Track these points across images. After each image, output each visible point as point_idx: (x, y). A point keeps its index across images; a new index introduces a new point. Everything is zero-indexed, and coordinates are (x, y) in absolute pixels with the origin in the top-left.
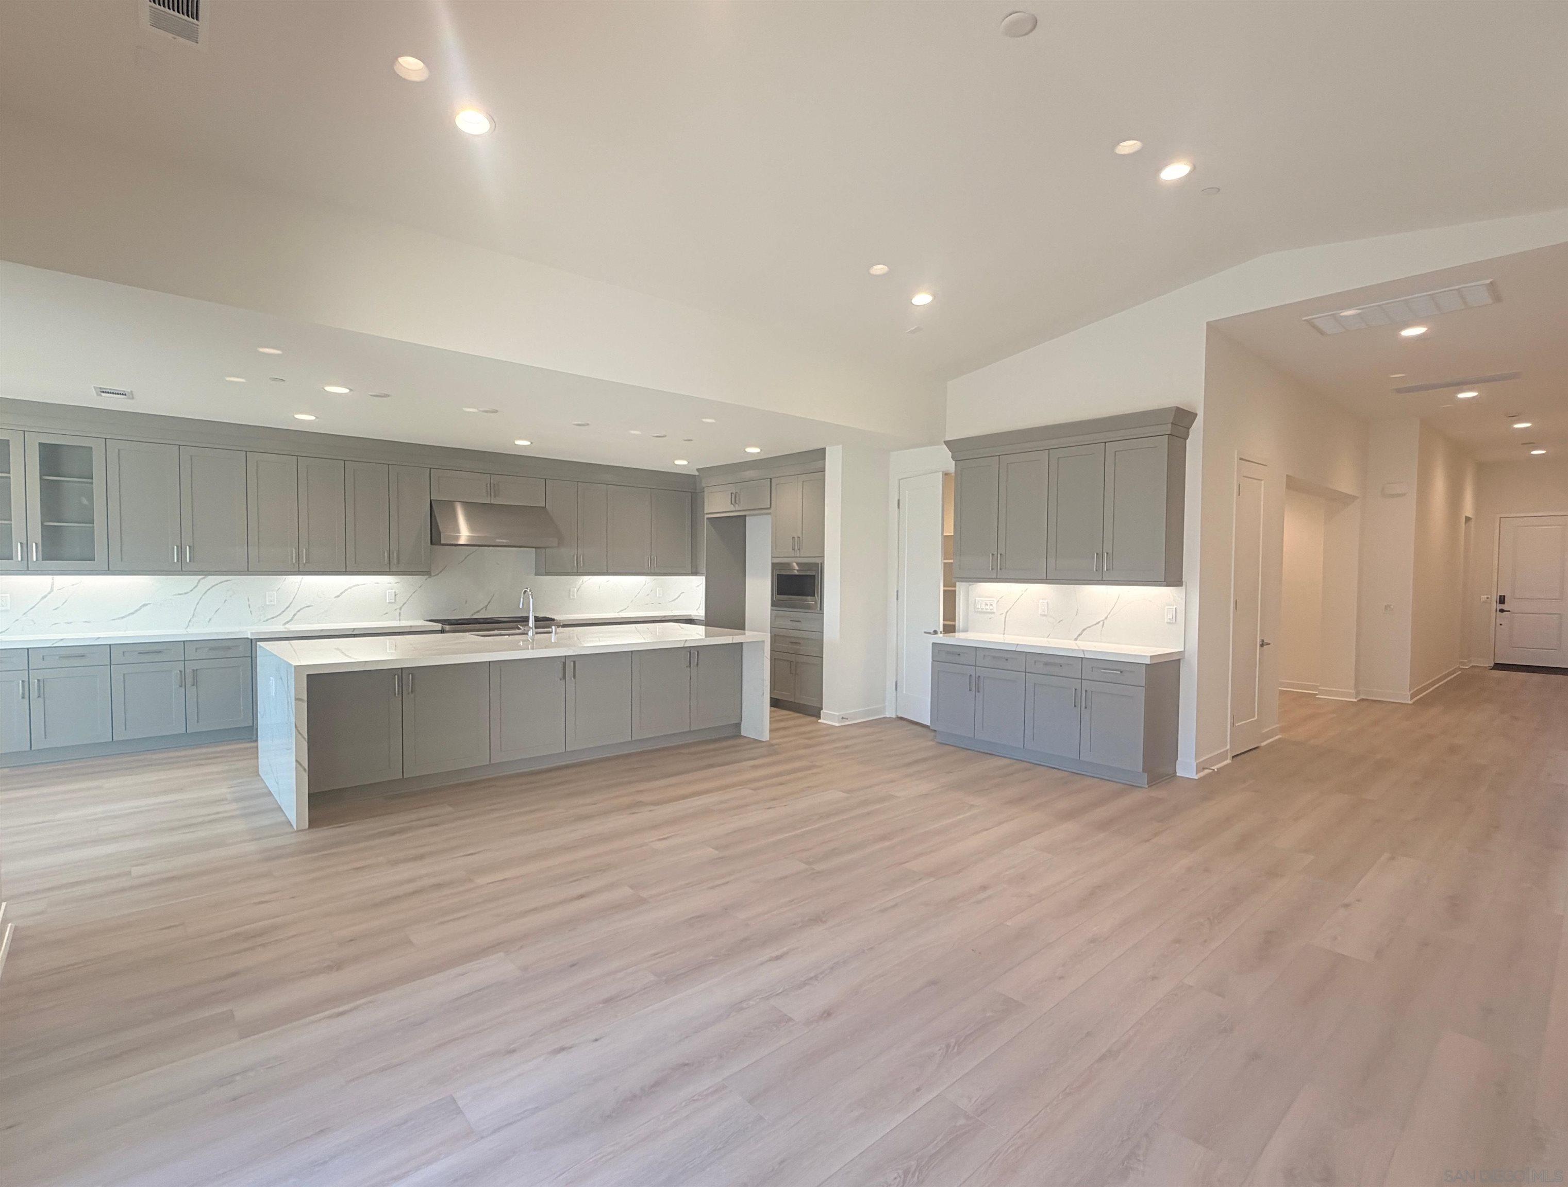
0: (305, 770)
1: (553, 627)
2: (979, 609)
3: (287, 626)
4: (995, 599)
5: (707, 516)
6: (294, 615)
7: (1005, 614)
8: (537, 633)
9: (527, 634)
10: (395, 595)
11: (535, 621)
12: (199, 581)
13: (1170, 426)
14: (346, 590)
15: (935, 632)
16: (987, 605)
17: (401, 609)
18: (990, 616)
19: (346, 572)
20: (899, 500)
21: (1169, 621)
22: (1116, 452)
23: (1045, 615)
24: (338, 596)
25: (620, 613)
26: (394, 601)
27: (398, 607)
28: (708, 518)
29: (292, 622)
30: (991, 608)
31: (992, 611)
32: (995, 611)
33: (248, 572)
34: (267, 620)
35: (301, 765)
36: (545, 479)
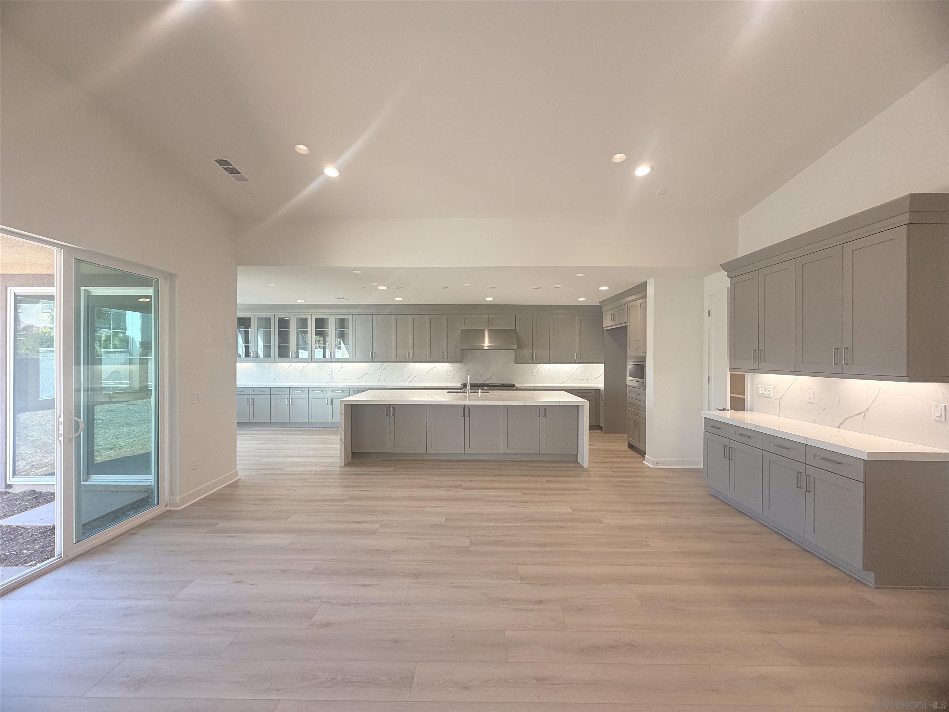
0: (343, 442)
1: (479, 390)
2: (760, 393)
3: (410, 384)
4: (772, 387)
5: (605, 329)
6: (412, 379)
7: (779, 399)
8: (471, 392)
9: (466, 392)
10: (450, 372)
11: (470, 386)
12: (382, 365)
13: (907, 214)
14: (431, 369)
15: (724, 410)
16: (766, 390)
17: (452, 378)
18: (769, 400)
19: (427, 362)
20: (709, 311)
21: (937, 419)
22: (853, 251)
23: (811, 403)
24: (428, 372)
25: (562, 384)
26: (449, 374)
27: (451, 377)
28: (605, 330)
29: (411, 382)
30: (768, 393)
31: (769, 396)
32: (772, 396)
33: (393, 362)
34: (403, 381)
35: (341, 440)
36: (516, 315)
